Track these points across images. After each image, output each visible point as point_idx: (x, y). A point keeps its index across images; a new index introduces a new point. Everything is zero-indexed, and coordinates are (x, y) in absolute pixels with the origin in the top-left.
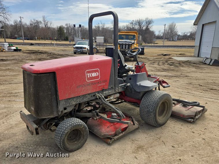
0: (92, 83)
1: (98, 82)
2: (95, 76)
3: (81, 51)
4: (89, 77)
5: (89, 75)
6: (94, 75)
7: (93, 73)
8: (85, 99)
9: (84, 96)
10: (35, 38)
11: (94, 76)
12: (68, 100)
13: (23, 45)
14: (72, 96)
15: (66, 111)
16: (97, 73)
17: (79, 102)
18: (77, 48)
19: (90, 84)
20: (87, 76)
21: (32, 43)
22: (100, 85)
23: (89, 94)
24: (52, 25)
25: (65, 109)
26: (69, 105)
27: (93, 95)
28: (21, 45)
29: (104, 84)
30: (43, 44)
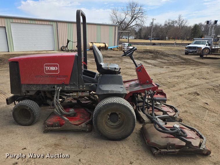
0: (50, 75)
1: (57, 76)
2: (54, 70)
3: (193, 51)
4: (47, 70)
5: (48, 68)
6: (53, 68)
7: (52, 67)
8: (44, 88)
9: (43, 85)
10: (166, 38)
11: (52, 70)
12: (29, 85)
13: (146, 45)
14: (32, 83)
15: (29, 94)
16: (56, 68)
17: (38, 89)
18: (190, 48)
19: (49, 76)
20: (46, 69)
21: (154, 43)
22: (59, 79)
23: (48, 85)
24: (187, 23)
25: (28, 92)
26: (30, 90)
27: (52, 87)
28: (145, 45)
29: (64, 79)
30: (165, 44)
